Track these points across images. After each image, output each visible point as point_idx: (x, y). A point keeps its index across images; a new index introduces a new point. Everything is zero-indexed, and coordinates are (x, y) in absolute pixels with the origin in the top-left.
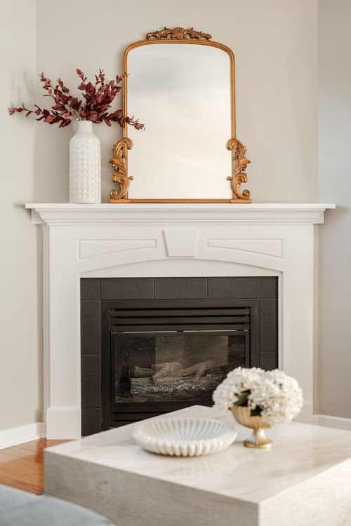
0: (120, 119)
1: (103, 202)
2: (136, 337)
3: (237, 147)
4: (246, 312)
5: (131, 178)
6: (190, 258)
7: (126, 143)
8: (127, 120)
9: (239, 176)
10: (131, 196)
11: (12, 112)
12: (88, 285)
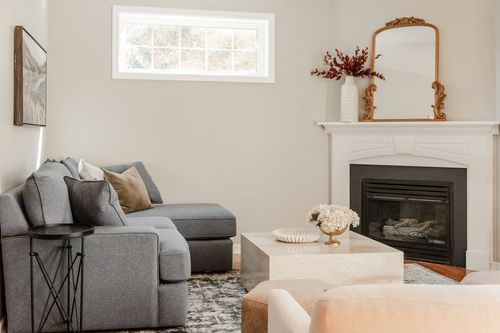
0: (369, 73)
1: (360, 120)
3: (437, 86)
4: (446, 190)
5: (374, 108)
6: (409, 155)
7: (371, 88)
8: (374, 74)
9: (440, 104)
10: (374, 118)
11: (312, 73)
12: (354, 169)
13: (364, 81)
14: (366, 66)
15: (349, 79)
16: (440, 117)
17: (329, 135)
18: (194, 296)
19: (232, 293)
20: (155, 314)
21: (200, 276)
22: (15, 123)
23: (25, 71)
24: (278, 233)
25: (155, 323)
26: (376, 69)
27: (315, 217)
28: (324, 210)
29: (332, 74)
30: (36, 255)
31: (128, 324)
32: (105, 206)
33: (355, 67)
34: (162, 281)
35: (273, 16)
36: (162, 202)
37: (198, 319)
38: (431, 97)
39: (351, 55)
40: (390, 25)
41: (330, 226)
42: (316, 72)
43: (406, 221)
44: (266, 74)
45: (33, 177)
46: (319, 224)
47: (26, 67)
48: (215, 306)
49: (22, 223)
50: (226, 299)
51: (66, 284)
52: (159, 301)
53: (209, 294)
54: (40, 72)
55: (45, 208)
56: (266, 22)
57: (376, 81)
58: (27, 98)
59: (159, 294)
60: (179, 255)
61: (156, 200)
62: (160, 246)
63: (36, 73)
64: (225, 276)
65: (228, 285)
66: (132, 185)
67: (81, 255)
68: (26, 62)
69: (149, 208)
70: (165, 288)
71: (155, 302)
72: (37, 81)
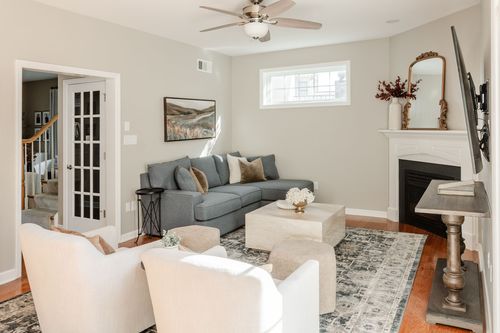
1: (402, 128)
3: (443, 103)
7: (408, 106)
9: (444, 117)
10: (408, 127)
14: (404, 90)
15: (395, 100)
17: (387, 139)
34: (196, 220)
36: (279, 177)
40: (422, 57)
42: (378, 96)
44: (346, 100)
54: (200, 113)
57: (411, 101)
63: (194, 114)
69: (263, 180)
72: (194, 118)
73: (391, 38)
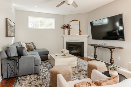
0: (69, 28)
1: (68, 35)
2: (71, 47)
3: (80, 30)
4: (81, 45)
5: (70, 33)
6: (75, 40)
7: (70, 30)
9: (80, 33)
10: (70, 35)
13: (69, 29)
14: (69, 27)
15: (66, 29)
16: (80, 35)
17: (63, 37)
18: (42, 65)
19: (48, 64)
20: (34, 72)
21: (43, 61)
22: (6, 36)
23: (8, 27)
24: (56, 54)
25: (34, 73)
26: (70, 27)
27: (62, 51)
28: (63, 50)
29: (64, 28)
30: (8, 63)
31: (28, 74)
32: (24, 52)
33: (67, 27)
34: (35, 65)
35: (55, 19)
36: (36, 49)
37: (42, 71)
38: (78, 32)
39: (67, 25)
40: (73, 21)
41: (65, 53)
42: (61, 28)
43: (75, 50)
44: (54, 28)
45: (8, 47)
46: (63, 53)
47: (9, 26)
48: (45, 67)
49: (6, 56)
50: (47, 66)
51: (15, 67)
52: (35, 69)
53: (44, 65)
54: (13, 27)
55: (11, 53)
56: (54, 20)
57: (70, 29)
58: (9, 32)
59: (35, 68)
60: (39, 60)
61: (35, 48)
62: (35, 59)
63: (12, 27)
64: (47, 61)
65: (47, 63)
66: (31, 46)
67: (18, 63)
68: (8, 24)
69: (34, 50)
70: (36, 66)
71: (34, 69)
72: (12, 28)
73: (64, 15)
